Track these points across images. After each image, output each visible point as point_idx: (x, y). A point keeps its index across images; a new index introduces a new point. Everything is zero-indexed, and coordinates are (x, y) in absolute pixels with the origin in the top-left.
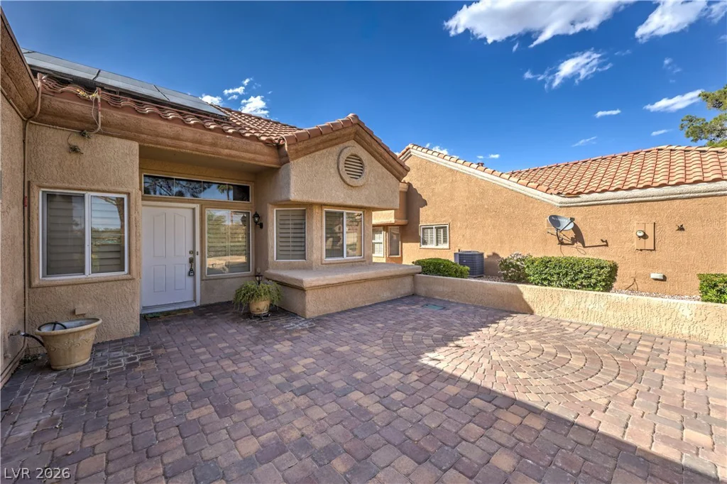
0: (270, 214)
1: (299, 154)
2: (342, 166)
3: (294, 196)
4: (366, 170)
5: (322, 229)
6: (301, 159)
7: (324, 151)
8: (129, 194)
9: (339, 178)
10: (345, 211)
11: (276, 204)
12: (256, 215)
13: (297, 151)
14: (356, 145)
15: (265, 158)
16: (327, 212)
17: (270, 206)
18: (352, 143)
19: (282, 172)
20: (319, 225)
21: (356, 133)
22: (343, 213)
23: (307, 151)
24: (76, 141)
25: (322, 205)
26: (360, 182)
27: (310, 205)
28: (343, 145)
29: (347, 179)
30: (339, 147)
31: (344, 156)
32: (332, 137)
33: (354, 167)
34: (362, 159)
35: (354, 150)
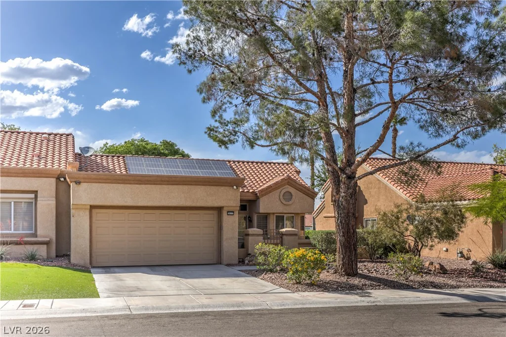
0: (254, 217)
1: (263, 196)
2: (281, 197)
3: (261, 211)
4: (294, 197)
5: (274, 223)
7: (274, 192)
9: (280, 202)
10: (285, 215)
11: (257, 213)
12: (249, 217)
13: (262, 195)
14: (289, 187)
15: (252, 198)
16: (276, 216)
17: (254, 214)
18: (287, 186)
19: (257, 201)
20: (272, 221)
21: (288, 182)
23: (266, 194)
25: (274, 213)
26: (290, 202)
27: (269, 214)
28: (281, 188)
29: (284, 202)
30: (280, 190)
31: (282, 193)
32: (277, 186)
33: (288, 196)
34: (292, 192)
35: (286, 190)
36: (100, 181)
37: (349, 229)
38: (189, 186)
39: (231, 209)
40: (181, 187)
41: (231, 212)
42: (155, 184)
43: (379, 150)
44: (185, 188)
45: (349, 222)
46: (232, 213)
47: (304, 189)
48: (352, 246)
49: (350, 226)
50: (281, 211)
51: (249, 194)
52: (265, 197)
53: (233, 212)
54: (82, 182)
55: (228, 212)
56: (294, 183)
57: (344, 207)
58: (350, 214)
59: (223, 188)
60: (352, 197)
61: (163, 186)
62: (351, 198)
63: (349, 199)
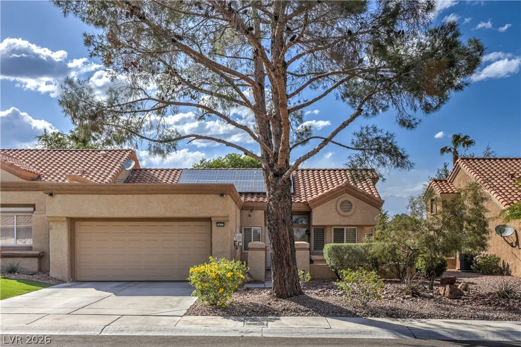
0: (311, 230)
1: (315, 206)
2: (338, 207)
3: (314, 223)
4: (354, 207)
6: (317, 208)
7: (329, 202)
8: (261, 227)
9: (337, 213)
10: (345, 228)
12: (307, 230)
14: (348, 195)
16: (334, 229)
18: (345, 194)
20: (329, 235)
21: (347, 190)
22: (344, 229)
23: (319, 204)
24: (250, 213)
25: (331, 226)
26: (349, 213)
28: (339, 197)
29: (341, 212)
30: (337, 199)
31: (340, 202)
32: (332, 195)
33: (346, 206)
34: (351, 201)
35: (346, 199)
36: (73, 192)
37: (278, 239)
38: (170, 195)
39: (220, 220)
40: (160, 196)
41: (221, 223)
42: (131, 194)
43: (333, 142)
44: (165, 197)
45: (278, 231)
46: (222, 225)
47: (366, 197)
48: (284, 261)
49: (281, 235)
50: (338, 224)
51: (301, 205)
52: (318, 207)
53: (224, 223)
54: (55, 194)
55: (217, 223)
56: (353, 191)
57: (273, 212)
58: (280, 221)
59: (208, 196)
60: (280, 199)
61: (141, 195)
62: (279, 201)
63: (277, 202)
